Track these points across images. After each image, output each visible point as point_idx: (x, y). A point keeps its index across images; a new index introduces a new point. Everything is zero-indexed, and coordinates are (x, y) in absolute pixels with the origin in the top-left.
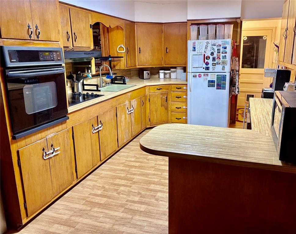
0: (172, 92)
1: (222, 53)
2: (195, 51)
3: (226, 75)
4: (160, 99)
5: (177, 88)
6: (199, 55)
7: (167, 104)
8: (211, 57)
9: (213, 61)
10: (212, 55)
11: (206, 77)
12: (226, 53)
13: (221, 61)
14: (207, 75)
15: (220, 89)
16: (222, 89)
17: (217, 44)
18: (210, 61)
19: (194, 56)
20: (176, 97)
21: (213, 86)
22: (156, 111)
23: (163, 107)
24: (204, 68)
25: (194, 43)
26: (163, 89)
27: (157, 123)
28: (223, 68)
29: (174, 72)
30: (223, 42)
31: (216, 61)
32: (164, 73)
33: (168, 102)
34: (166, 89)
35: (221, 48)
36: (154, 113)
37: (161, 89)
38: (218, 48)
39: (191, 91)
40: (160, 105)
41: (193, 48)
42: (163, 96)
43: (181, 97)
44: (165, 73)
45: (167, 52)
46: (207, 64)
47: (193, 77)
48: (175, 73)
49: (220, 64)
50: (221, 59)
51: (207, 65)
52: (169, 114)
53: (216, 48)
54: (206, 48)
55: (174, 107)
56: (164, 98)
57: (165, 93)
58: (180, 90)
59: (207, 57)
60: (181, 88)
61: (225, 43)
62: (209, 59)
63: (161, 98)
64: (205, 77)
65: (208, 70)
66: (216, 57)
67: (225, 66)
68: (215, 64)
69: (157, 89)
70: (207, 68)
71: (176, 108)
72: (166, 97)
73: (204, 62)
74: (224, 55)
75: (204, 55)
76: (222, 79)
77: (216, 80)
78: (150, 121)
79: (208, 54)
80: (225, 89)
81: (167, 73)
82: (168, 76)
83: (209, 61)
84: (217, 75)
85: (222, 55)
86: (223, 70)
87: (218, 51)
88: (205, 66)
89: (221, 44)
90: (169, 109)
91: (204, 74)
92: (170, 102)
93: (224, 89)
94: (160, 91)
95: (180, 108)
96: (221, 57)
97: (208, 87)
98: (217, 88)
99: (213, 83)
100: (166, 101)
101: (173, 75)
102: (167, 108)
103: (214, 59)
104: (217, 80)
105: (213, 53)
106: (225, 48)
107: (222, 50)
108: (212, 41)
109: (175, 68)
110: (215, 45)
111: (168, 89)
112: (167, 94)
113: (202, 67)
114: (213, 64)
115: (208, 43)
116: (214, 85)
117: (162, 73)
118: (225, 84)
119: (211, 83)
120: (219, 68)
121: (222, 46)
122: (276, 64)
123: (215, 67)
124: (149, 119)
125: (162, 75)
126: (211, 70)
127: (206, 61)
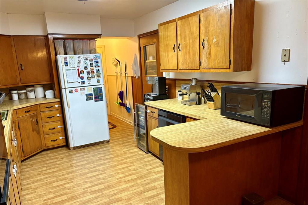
0: (42, 113)
1: (95, 67)
4: (30, 123)
5: (47, 107)
8: (85, 71)
9: (87, 75)
10: (86, 69)
13: (95, 75)
14: (84, 89)
16: (100, 101)
17: (89, 59)
18: (85, 75)
20: (48, 117)
21: (91, 99)
24: (79, 83)
25: (66, 58)
26: (32, 111)
27: (32, 151)
28: (98, 81)
29: (31, 91)
30: (95, 57)
31: (91, 75)
33: (39, 125)
34: (34, 110)
35: (93, 62)
36: (26, 140)
37: (29, 111)
38: (91, 62)
39: (69, 107)
40: (31, 129)
41: (65, 63)
42: (32, 119)
43: (53, 117)
45: (22, 69)
46: (82, 78)
48: (33, 92)
49: (94, 77)
50: (95, 73)
53: (88, 63)
54: (78, 63)
55: (47, 129)
56: (34, 121)
57: (34, 115)
58: (51, 109)
59: (81, 71)
60: (52, 107)
61: (97, 58)
62: (83, 73)
63: (32, 122)
64: (82, 91)
65: (84, 84)
66: (90, 71)
68: (90, 77)
69: (25, 112)
71: (50, 129)
72: (36, 120)
73: (79, 76)
74: (97, 68)
75: (78, 70)
76: (99, 91)
77: (93, 92)
79: (82, 68)
80: (103, 100)
81: (22, 93)
83: (83, 75)
84: (94, 88)
85: (95, 69)
86: (98, 83)
87: (91, 65)
88: (80, 80)
89: (93, 58)
91: (81, 89)
94: (29, 114)
96: (95, 71)
97: (87, 100)
99: (91, 96)
100: (37, 125)
101: (31, 95)
103: (88, 73)
105: (87, 67)
106: (97, 62)
107: (94, 64)
108: (83, 56)
110: (87, 60)
111: (36, 110)
112: (36, 116)
113: (77, 82)
114: (88, 78)
115: (80, 58)
118: (102, 96)
119: (89, 97)
120: (94, 81)
121: (94, 60)
123: (90, 80)
124: (22, 150)
126: (87, 84)
127: (81, 75)
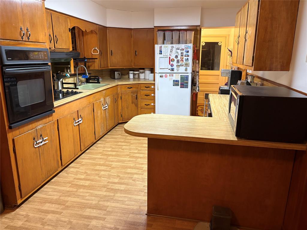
0: (141, 91)
1: (185, 56)
2: (161, 54)
3: (188, 76)
4: (130, 97)
5: (145, 87)
6: (165, 57)
7: (137, 101)
8: (176, 60)
9: (177, 63)
10: (176, 58)
11: (172, 77)
12: (188, 56)
13: (184, 63)
14: (173, 75)
15: (184, 88)
16: (185, 88)
17: (180, 48)
18: (175, 63)
19: (161, 58)
20: (145, 95)
21: (177, 85)
22: (127, 108)
23: (133, 104)
24: (169, 69)
25: (161, 47)
26: (133, 88)
27: (129, 118)
28: (186, 70)
29: (142, 73)
30: (186, 47)
31: (180, 63)
32: (133, 73)
33: (138, 100)
34: (135, 88)
35: (184, 52)
36: (126, 109)
37: (132, 88)
38: (182, 52)
39: (158, 89)
40: (131, 102)
41: (160, 51)
42: (133, 95)
43: (149, 95)
44: (135, 74)
45: (136, 55)
46: (172, 65)
47: (161, 77)
48: (144, 74)
49: (183, 65)
50: (184, 61)
51: (172, 67)
52: (139, 110)
53: (179, 52)
54: (171, 52)
55: (143, 104)
56: (134, 96)
57: (135, 92)
58: (148, 89)
59: (172, 59)
60: (149, 87)
61: (187, 48)
62: (174, 62)
63: (132, 96)
64: (170, 77)
65: (173, 71)
66: (180, 60)
67: (187, 67)
68: (179, 65)
69: (128, 88)
70: (173, 70)
71: (145, 105)
72: (136, 95)
73: (170, 64)
74: (186, 58)
75: (170, 58)
76: (185, 78)
77: (179, 79)
78: (122, 117)
79: (173, 57)
80: (188, 88)
81: (136, 74)
82: (137, 76)
83: (173, 63)
84: (181, 76)
85: (185, 58)
86: (185, 71)
87: (182, 55)
88: (170, 67)
89: (184, 48)
90: (139, 106)
91: (170, 75)
92: (139, 99)
93: (186, 88)
94: (131, 89)
95: (149, 105)
96: (184, 60)
97: (173, 86)
98: (181, 87)
99: (177, 82)
100: (136, 99)
101: (142, 76)
102: (137, 105)
103: (178, 61)
104: (181, 80)
105: (177, 56)
106: (188, 52)
107: (185, 53)
108: (176, 46)
109: (143, 69)
110: (179, 49)
111: (137, 88)
112: (137, 92)
113: (168, 68)
114: (177, 66)
115: (172, 47)
116: (179, 84)
117: (132, 73)
118: (187, 83)
119: (176, 83)
120: (182, 69)
121: (185, 50)
122: (230, 67)
123: (179, 68)
124: (121, 115)
125: (131, 76)
126: (175, 71)
127: (171, 63)
